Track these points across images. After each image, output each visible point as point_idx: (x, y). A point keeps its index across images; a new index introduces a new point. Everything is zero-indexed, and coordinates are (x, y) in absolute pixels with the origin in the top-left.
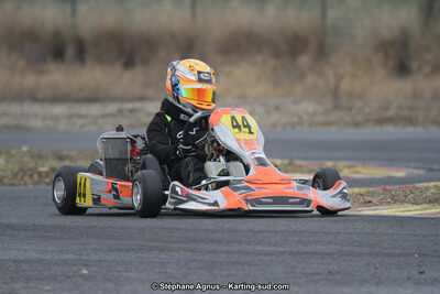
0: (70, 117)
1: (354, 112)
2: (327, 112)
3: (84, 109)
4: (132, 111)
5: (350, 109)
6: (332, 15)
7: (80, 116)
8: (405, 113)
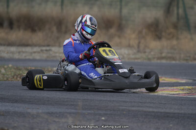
0: (19, 52)
1: (147, 54)
2: (134, 54)
3: (24, 49)
4: (46, 50)
5: (145, 52)
6: (125, 11)
7: (23, 52)
8: (170, 55)
